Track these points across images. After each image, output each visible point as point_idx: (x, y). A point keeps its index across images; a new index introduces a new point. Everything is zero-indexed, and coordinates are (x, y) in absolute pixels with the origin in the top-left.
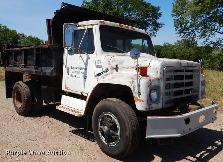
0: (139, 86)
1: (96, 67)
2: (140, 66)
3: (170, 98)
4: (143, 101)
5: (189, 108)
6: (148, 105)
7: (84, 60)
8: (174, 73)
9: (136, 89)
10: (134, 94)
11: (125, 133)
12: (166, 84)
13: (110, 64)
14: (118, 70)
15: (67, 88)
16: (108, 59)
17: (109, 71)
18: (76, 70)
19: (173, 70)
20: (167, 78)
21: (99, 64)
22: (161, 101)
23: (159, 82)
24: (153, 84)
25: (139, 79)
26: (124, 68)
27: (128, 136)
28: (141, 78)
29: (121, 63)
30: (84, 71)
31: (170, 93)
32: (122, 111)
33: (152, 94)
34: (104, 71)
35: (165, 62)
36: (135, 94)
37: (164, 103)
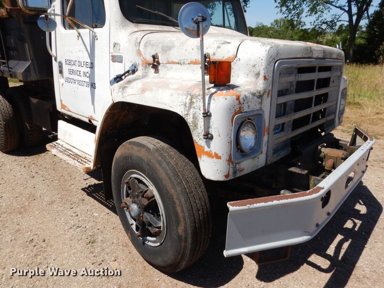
0: (207, 115)
1: (111, 61)
2: (213, 58)
3: (284, 139)
4: (217, 156)
5: (322, 155)
6: (231, 166)
7: (86, 43)
8: (296, 76)
9: (201, 123)
10: (195, 138)
11: (175, 228)
12: (277, 105)
13: (139, 53)
14: (160, 67)
15: (63, 107)
16: (135, 39)
17: (139, 71)
18: (73, 68)
19: (295, 68)
20: (280, 89)
21: (116, 54)
22: (264, 149)
23: (261, 103)
24: (246, 109)
25: (207, 98)
26: (173, 63)
27: (182, 235)
28: (212, 94)
29: (167, 49)
30: (89, 69)
31: (285, 126)
32: (168, 175)
33: (242, 134)
34: (128, 72)
35: (277, 46)
36: (198, 137)
37: (271, 152)
